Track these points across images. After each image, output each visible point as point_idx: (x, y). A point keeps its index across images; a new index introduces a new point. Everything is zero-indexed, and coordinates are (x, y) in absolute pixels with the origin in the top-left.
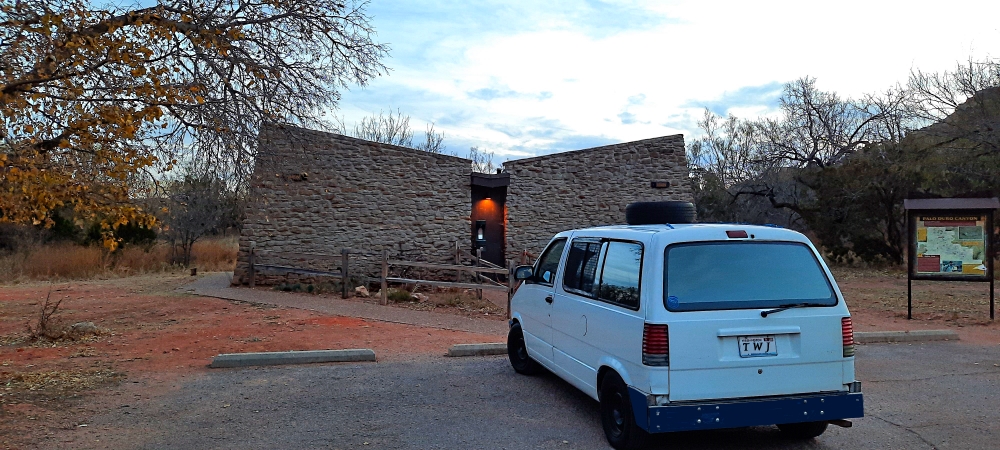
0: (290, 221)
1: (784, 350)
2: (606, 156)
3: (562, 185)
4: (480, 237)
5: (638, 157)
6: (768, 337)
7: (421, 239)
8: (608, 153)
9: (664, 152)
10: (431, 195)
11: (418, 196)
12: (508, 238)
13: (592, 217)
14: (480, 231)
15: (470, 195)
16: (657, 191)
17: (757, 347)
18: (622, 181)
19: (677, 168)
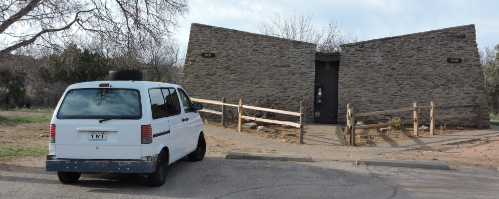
0: (205, 81)
1: (111, 139)
2: (413, 40)
3: (379, 60)
4: (320, 94)
5: (437, 41)
6: (103, 132)
7: (282, 94)
8: (414, 38)
9: (458, 37)
10: (288, 66)
11: (281, 67)
12: (340, 96)
13: (400, 82)
14: (320, 89)
15: (314, 67)
16: (452, 65)
17: (98, 136)
18: (424, 58)
19: (469, 48)
